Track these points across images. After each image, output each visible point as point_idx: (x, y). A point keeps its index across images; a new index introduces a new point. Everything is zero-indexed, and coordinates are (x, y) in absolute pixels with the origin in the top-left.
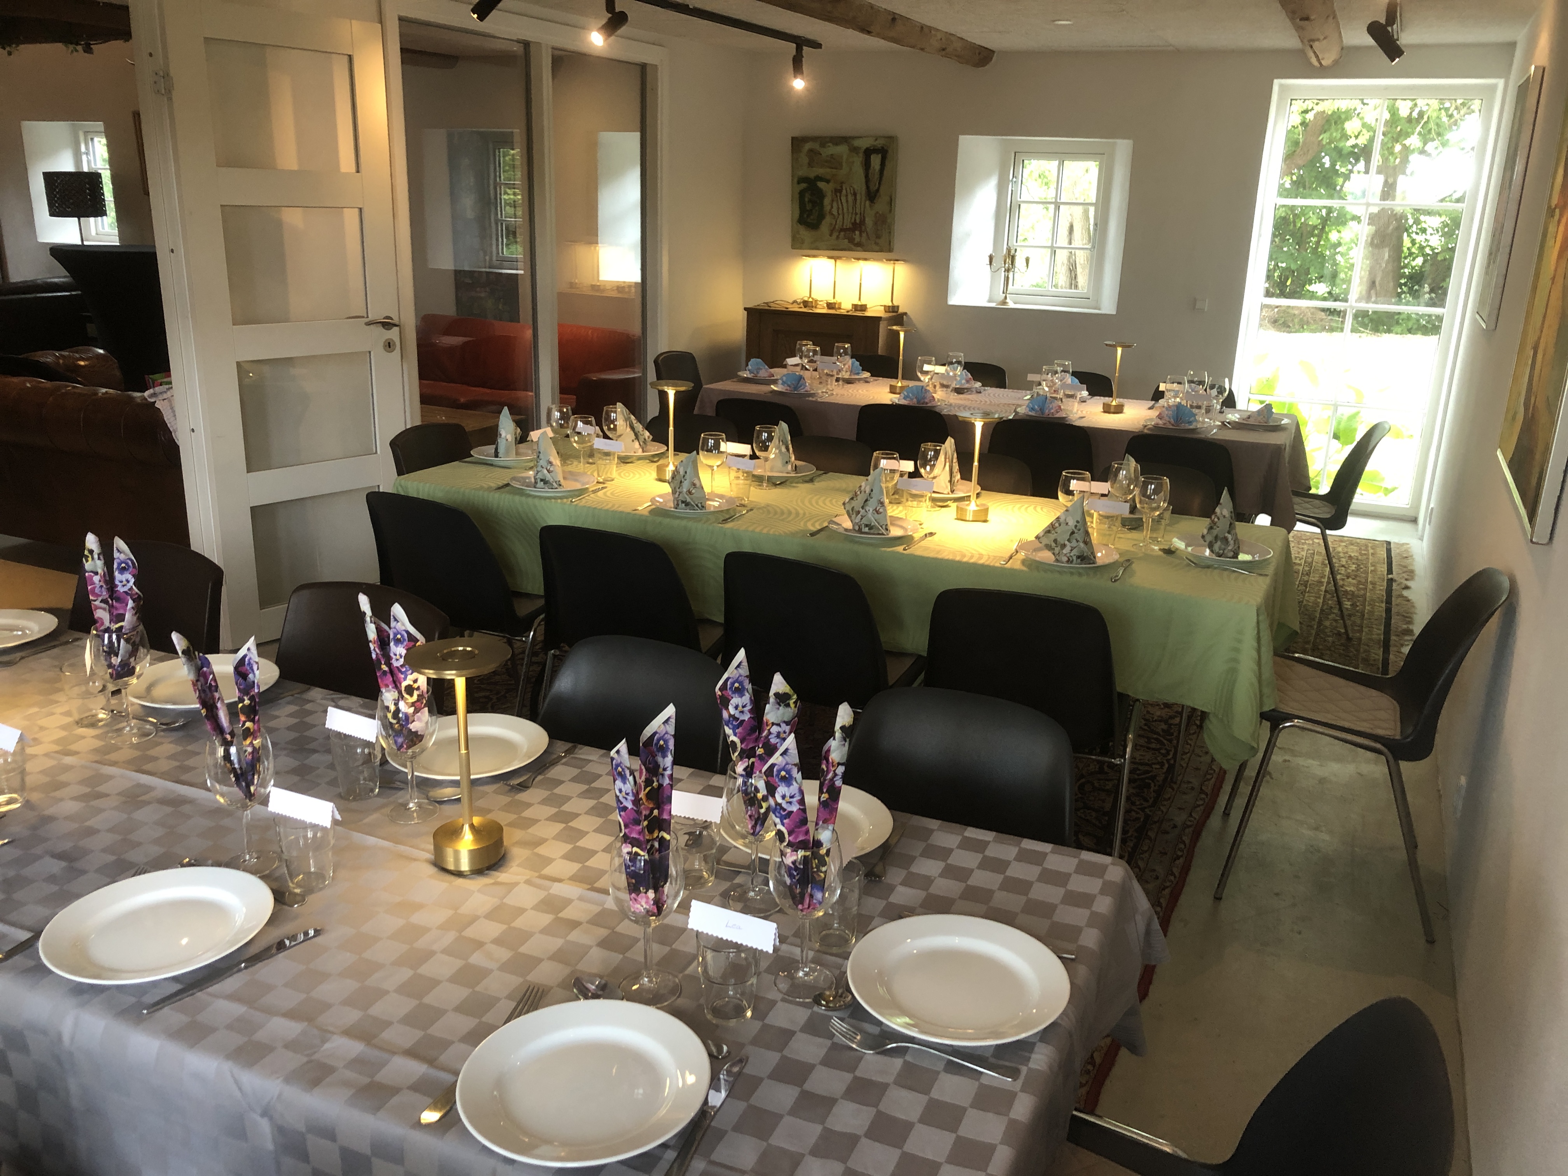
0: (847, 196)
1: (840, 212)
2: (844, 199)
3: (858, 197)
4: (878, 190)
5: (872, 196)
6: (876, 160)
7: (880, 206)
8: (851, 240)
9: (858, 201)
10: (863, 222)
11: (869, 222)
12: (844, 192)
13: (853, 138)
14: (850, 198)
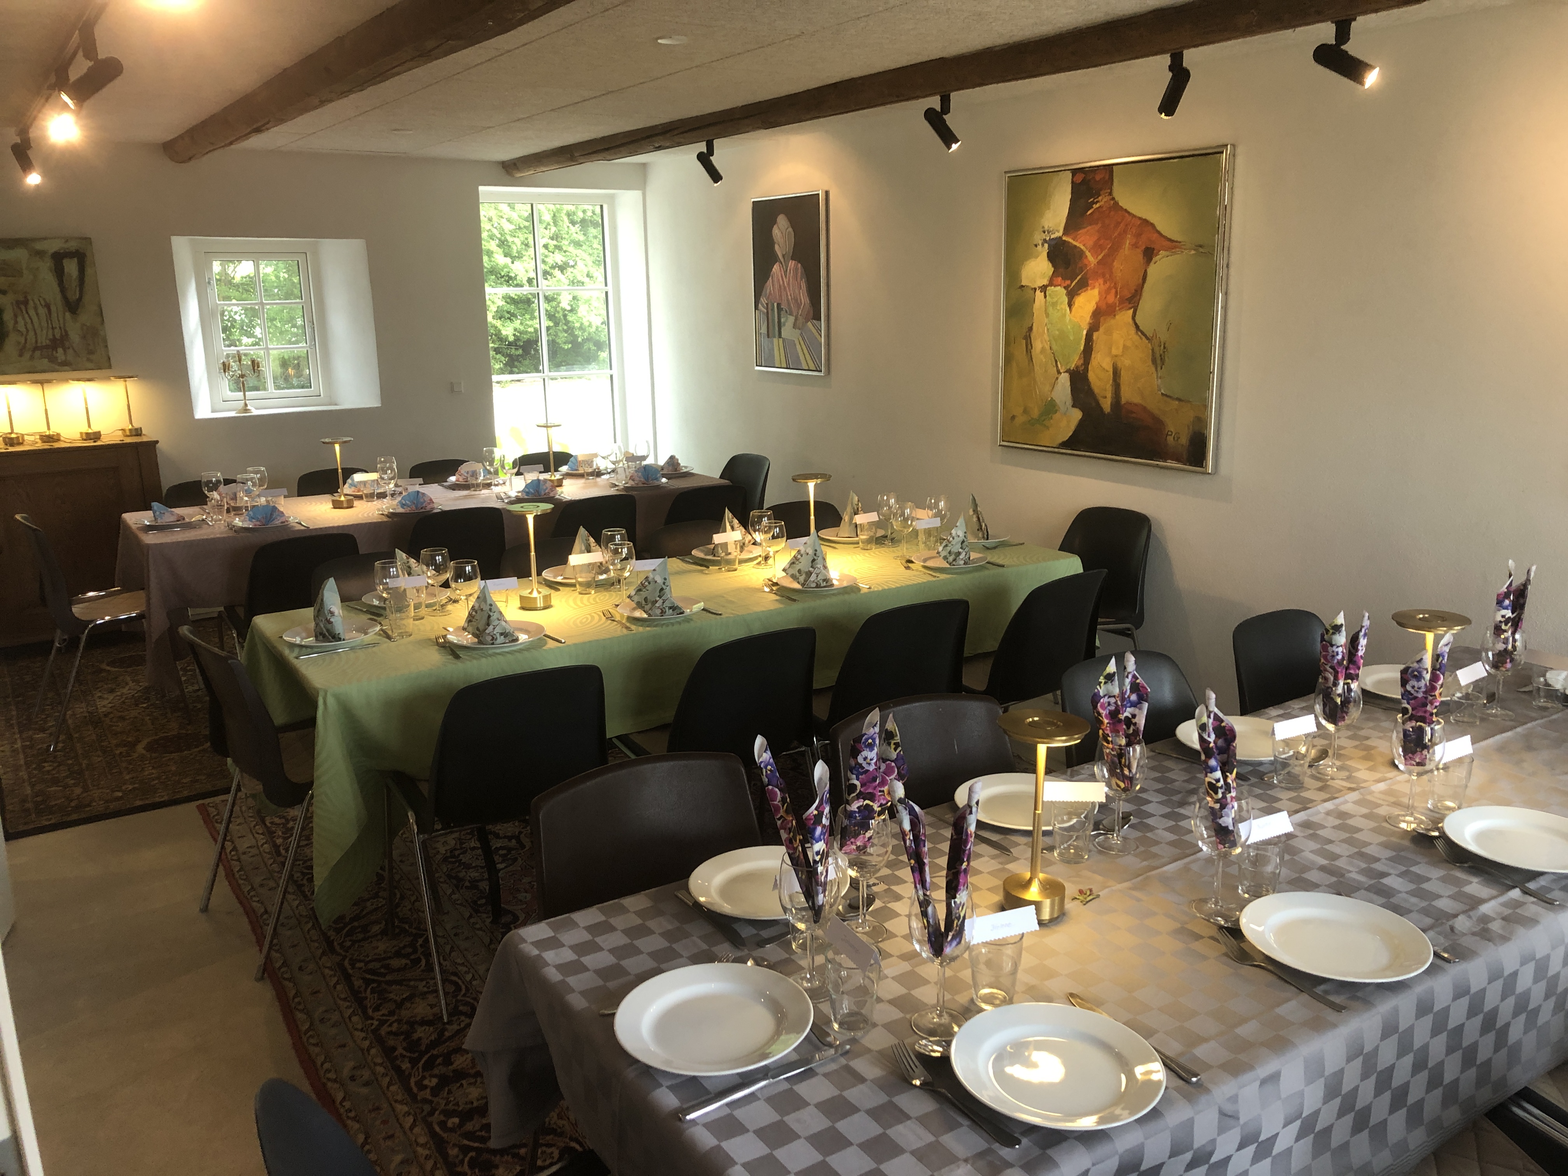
0: (36, 309)
1: (29, 326)
2: (32, 312)
3: (53, 309)
4: (80, 299)
5: (73, 307)
6: (71, 267)
7: (86, 317)
8: (53, 360)
9: (54, 315)
10: (65, 336)
11: (75, 337)
12: (31, 303)
13: (33, 240)
14: (42, 311)
